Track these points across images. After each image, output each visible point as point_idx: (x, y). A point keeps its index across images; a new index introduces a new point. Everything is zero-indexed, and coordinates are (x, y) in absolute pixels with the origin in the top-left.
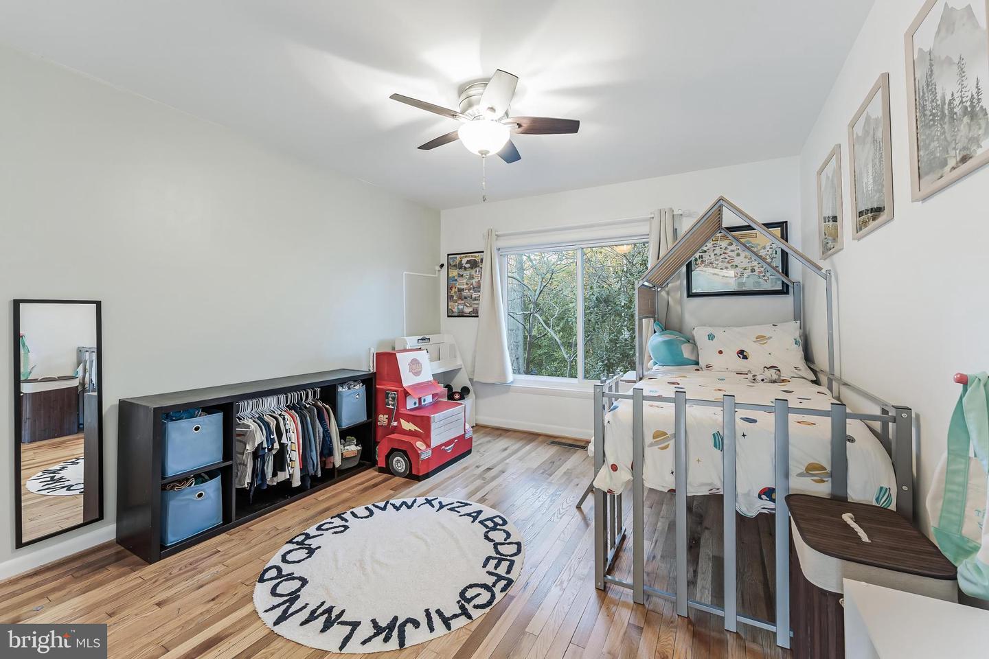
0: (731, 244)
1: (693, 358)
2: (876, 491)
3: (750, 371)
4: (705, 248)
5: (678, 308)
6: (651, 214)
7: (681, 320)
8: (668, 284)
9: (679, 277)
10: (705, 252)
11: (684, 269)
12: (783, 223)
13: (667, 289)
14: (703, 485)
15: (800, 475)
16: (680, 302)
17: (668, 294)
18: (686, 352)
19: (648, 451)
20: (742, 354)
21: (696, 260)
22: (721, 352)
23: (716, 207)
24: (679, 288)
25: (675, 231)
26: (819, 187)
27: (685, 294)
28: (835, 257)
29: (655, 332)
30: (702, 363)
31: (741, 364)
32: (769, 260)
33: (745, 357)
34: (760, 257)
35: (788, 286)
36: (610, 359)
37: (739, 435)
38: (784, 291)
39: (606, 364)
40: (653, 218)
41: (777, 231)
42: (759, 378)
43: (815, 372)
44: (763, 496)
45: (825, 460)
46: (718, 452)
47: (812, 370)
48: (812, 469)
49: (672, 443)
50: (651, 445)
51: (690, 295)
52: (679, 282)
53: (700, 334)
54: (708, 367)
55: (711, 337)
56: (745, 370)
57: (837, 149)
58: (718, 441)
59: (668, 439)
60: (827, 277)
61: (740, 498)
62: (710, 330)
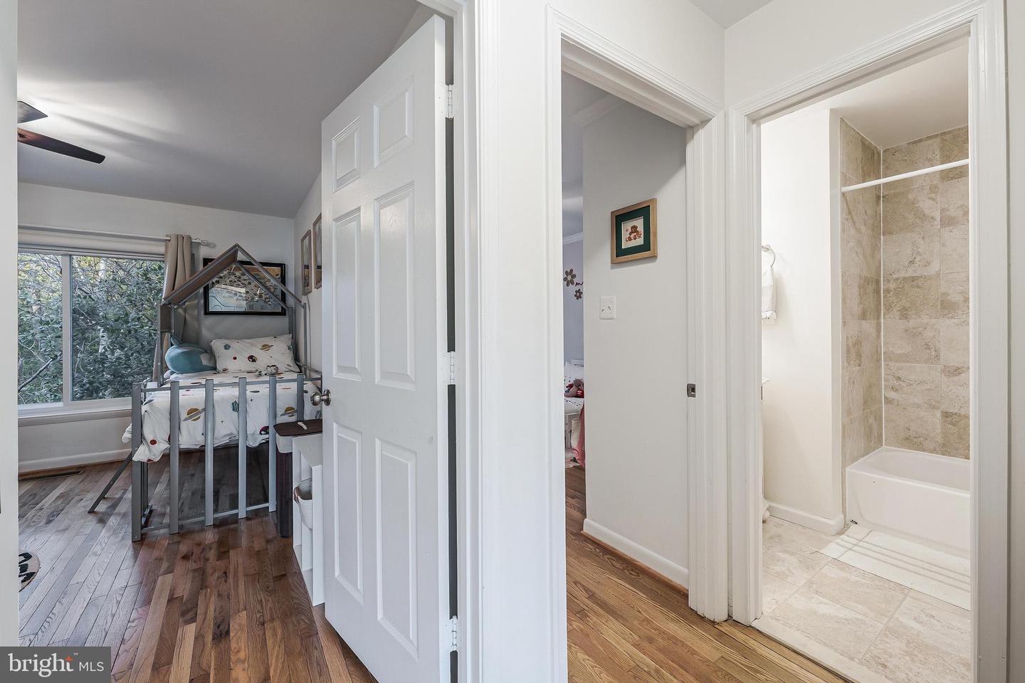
0: (243, 274)
1: (211, 365)
2: (315, 413)
3: (257, 371)
4: (222, 275)
5: (196, 324)
6: (167, 236)
7: (198, 333)
8: (185, 302)
9: (196, 296)
10: (221, 277)
11: (201, 290)
12: (282, 264)
13: (184, 307)
14: (225, 436)
15: (282, 415)
16: (198, 319)
17: (185, 310)
18: (205, 361)
19: (183, 425)
20: (252, 359)
21: (213, 283)
22: (235, 358)
23: (233, 251)
24: (197, 306)
25: (193, 256)
26: (302, 250)
27: (202, 312)
28: (310, 295)
29: (172, 345)
30: (219, 367)
31: (252, 366)
32: (272, 290)
33: (254, 361)
34: (266, 287)
35: (285, 310)
36: (95, 382)
37: (249, 399)
38: (283, 313)
39: (88, 389)
40: (169, 240)
41: (277, 270)
42: (263, 373)
43: (300, 367)
44: (263, 432)
45: (294, 405)
46: (236, 413)
47: (298, 365)
48: (289, 410)
49: (202, 415)
50: (186, 419)
51: (207, 313)
52: (196, 302)
53: (217, 345)
54: (225, 370)
55: (227, 347)
56: (254, 370)
57: (309, 233)
58: (235, 407)
59: (200, 413)
60: (304, 307)
61: (249, 437)
62: (227, 342)
